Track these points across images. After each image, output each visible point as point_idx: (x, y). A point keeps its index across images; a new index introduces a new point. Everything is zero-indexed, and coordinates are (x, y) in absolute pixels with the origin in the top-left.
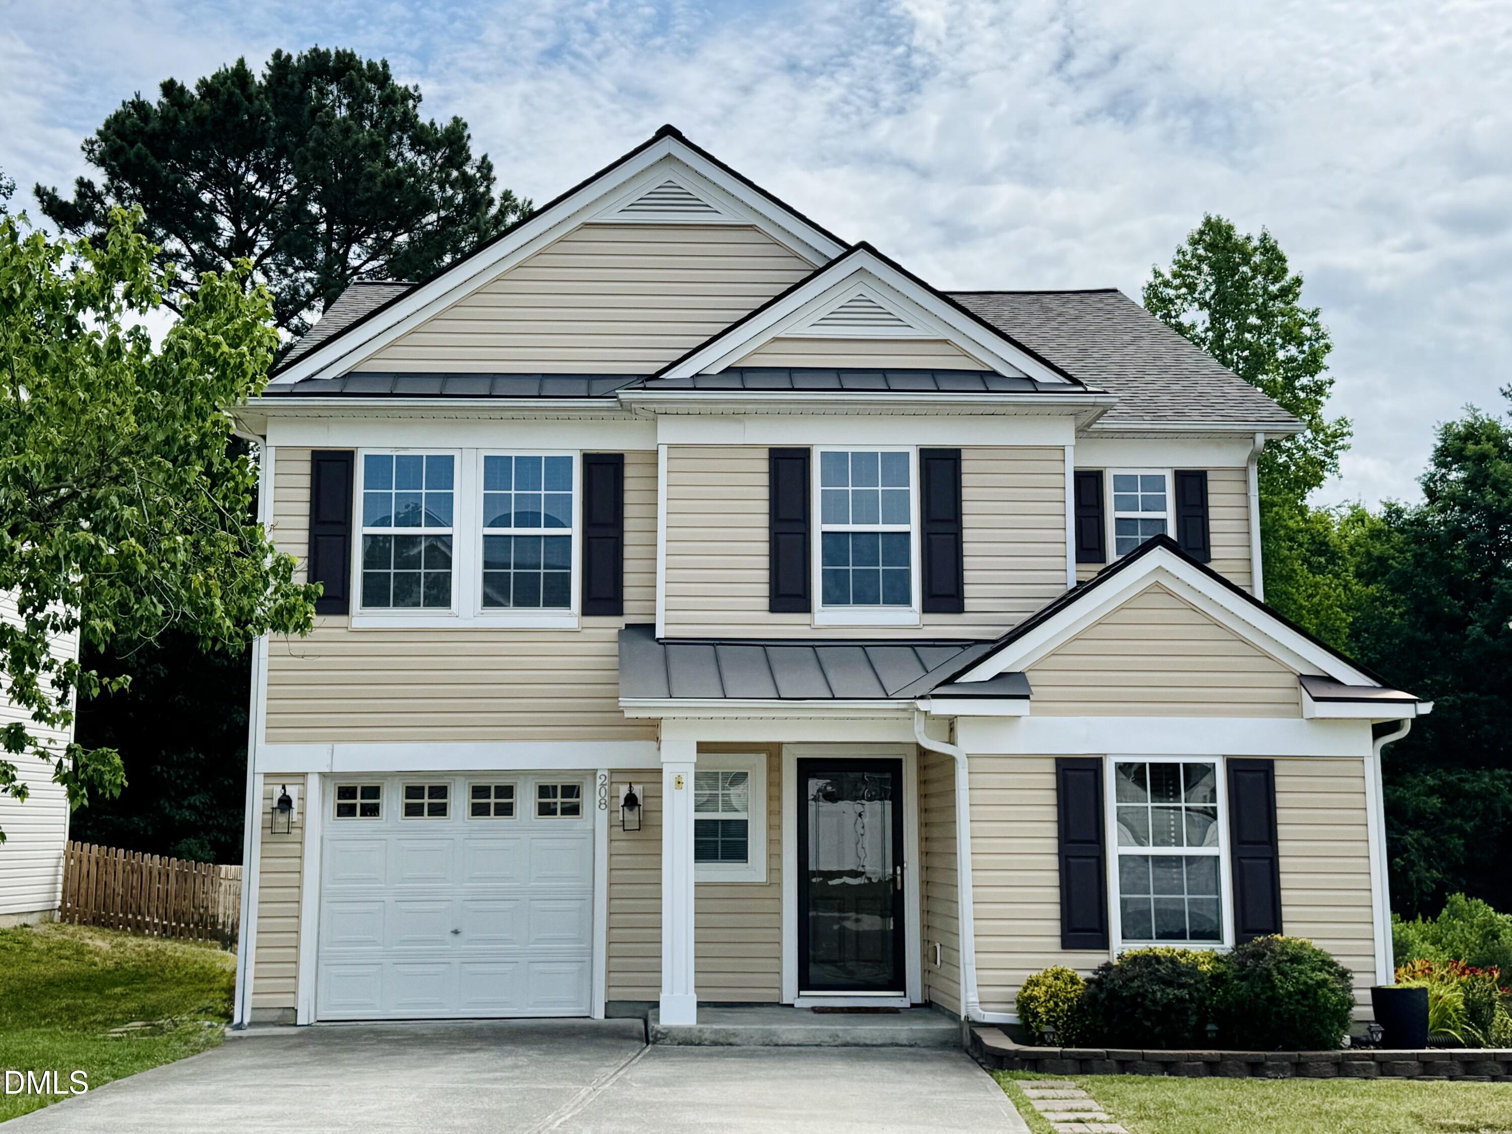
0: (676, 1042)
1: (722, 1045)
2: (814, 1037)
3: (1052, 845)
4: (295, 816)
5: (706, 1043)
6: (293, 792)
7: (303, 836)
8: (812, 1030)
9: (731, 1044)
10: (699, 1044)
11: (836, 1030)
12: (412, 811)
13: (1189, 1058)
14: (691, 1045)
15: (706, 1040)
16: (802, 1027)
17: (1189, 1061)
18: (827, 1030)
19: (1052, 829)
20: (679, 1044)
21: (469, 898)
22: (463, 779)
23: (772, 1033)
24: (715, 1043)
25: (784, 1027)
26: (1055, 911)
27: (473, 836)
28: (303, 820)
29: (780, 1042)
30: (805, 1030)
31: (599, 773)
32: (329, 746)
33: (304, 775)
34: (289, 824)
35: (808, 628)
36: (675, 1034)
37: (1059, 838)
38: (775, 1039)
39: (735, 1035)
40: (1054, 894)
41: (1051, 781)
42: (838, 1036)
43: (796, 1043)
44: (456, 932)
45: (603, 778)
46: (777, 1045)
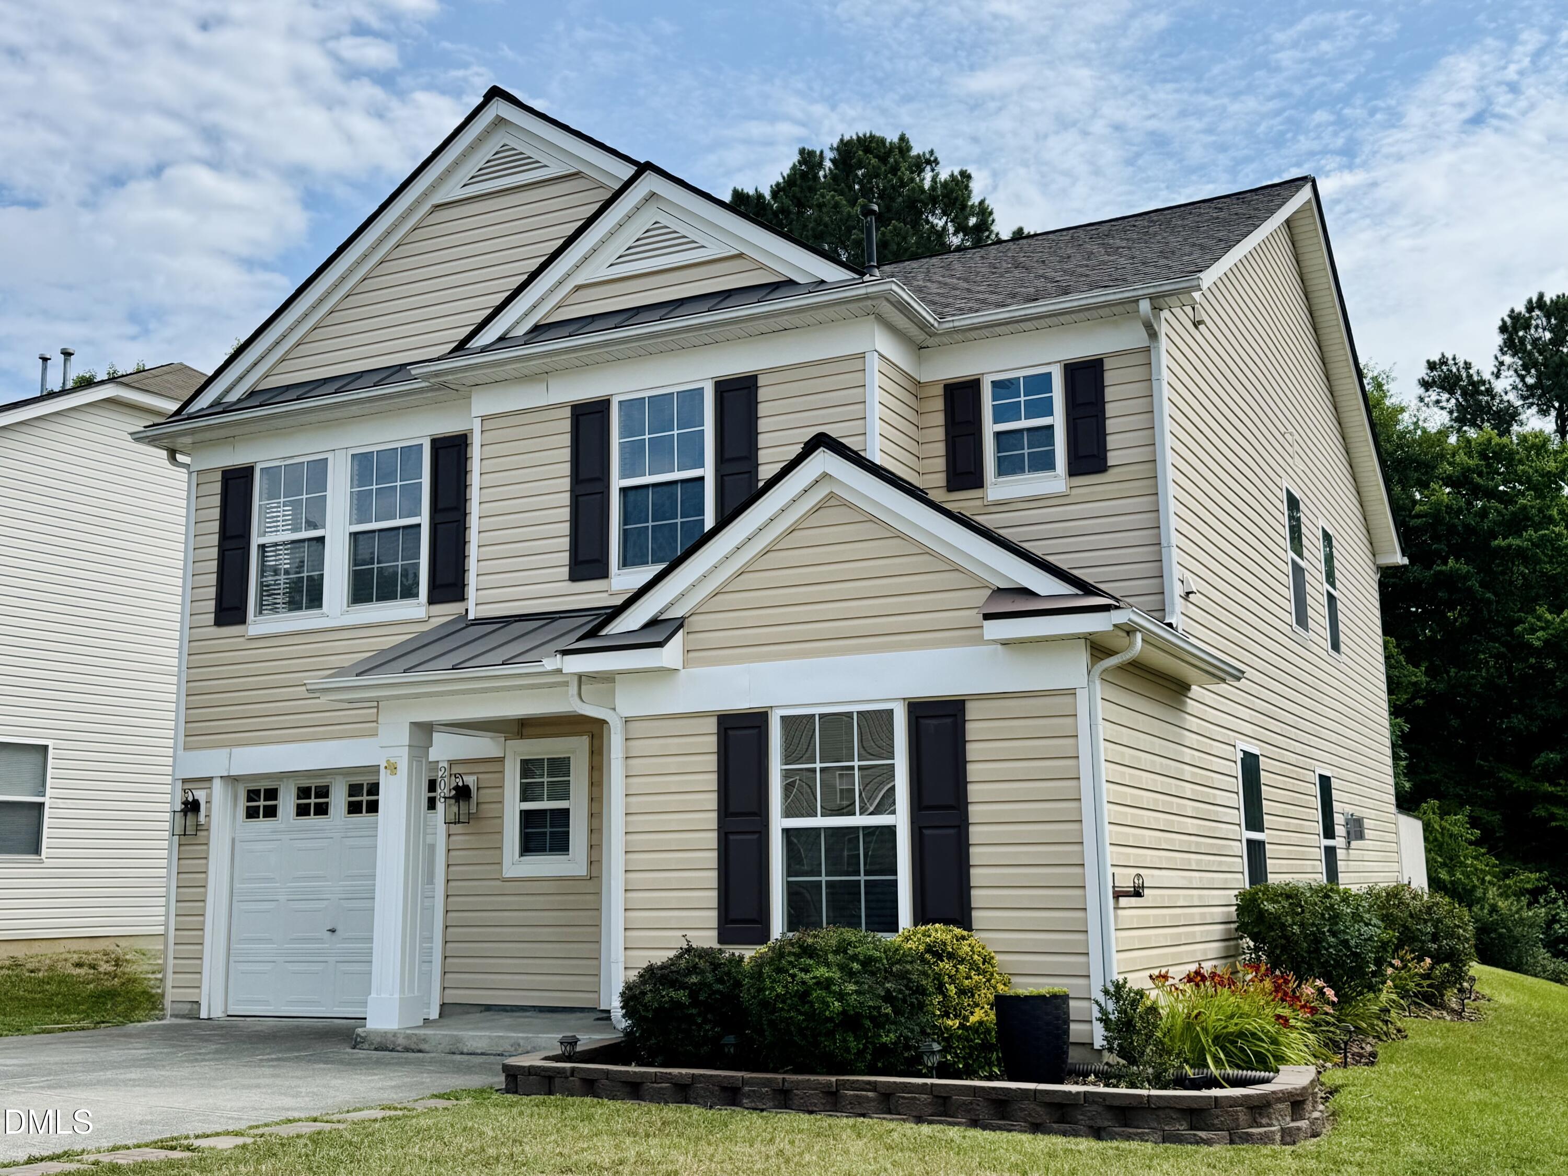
0: (373, 1047)
1: (413, 1051)
2: (497, 1046)
3: (711, 819)
4: (202, 819)
5: (399, 1048)
6: (201, 795)
7: (208, 837)
8: (497, 1037)
9: (420, 1051)
10: (392, 1050)
11: (518, 1038)
12: (302, 811)
13: (657, 1078)
14: (385, 1050)
15: (399, 1045)
16: (487, 1034)
17: (655, 1082)
18: (508, 1037)
19: (711, 801)
20: (376, 1049)
21: (343, 896)
22: (341, 777)
23: (458, 1040)
24: (407, 1050)
25: (471, 1033)
26: (711, 897)
27: (349, 835)
28: (209, 822)
29: (465, 1051)
30: (490, 1037)
31: (440, 765)
32: (228, 750)
33: (210, 779)
34: (198, 827)
35: (605, 595)
36: (372, 1038)
37: (719, 810)
38: (460, 1046)
39: (425, 1040)
40: (711, 878)
41: (711, 742)
42: (519, 1045)
43: (479, 1051)
44: (333, 931)
45: (443, 770)
46: (462, 1053)
